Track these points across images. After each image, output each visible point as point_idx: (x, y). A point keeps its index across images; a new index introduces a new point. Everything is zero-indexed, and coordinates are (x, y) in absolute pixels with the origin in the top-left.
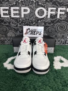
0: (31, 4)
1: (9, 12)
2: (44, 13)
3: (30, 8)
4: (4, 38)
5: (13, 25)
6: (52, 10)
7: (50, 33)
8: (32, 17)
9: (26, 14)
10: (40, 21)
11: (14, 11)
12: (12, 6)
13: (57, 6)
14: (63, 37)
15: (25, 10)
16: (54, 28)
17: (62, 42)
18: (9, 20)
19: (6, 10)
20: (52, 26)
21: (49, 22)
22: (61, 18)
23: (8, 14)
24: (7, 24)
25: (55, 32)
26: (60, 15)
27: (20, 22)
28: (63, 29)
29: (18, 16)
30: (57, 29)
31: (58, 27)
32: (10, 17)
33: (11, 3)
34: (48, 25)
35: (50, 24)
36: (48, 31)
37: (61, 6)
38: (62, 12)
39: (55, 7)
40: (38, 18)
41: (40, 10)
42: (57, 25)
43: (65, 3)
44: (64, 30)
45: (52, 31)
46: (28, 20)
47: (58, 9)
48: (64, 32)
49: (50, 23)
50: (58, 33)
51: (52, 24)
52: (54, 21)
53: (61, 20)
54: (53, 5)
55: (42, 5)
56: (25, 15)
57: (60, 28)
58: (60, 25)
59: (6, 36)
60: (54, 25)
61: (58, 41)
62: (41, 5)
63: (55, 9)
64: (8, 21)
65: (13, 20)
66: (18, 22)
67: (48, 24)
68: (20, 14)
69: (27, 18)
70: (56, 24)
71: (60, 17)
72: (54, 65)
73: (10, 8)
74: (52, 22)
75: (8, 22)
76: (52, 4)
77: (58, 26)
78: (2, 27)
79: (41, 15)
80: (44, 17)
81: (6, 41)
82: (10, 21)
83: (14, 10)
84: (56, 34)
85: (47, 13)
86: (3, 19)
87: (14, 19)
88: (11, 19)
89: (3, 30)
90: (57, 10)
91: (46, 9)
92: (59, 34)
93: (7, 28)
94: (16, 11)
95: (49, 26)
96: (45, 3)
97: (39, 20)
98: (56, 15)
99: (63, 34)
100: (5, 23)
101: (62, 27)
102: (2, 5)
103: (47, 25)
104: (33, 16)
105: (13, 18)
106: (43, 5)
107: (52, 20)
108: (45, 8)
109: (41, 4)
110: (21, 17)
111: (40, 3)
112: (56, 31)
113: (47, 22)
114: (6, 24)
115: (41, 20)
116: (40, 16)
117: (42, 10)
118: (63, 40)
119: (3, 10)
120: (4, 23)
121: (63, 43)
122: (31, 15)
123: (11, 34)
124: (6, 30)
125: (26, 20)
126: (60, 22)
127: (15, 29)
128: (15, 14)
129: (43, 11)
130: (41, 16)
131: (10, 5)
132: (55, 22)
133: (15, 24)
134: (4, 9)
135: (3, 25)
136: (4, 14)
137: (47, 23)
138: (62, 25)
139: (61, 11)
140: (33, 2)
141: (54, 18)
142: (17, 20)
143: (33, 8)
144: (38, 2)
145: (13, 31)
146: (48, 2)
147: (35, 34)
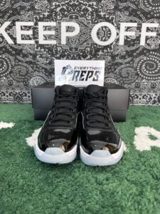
0: (82, 16)
1: (34, 32)
2: (110, 34)
3: (80, 23)
4: (22, 89)
5: (41, 61)
6: (128, 29)
7: (124, 79)
8: (85, 43)
9: (71, 38)
10: (103, 52)
11: (45, 30)
12: (41, 20)
13: (140, 18)
14: (153, 87)
15: (69, 29)
16: (132, 67)
17: (151, 98)
18: (33, 50)
19: (28, 28)
20: (128, 63)
21: (122, 54)
22: (149, 45)
23: (31, 37)
24: (30, 59)
25: (136, 77)
26: (147, 38)
27: (57, 53)
28: (154, 70)
29: (54, 42)
30: (141, 71)
31: (142, 64)
32: (37, 42)
33: (39, 14)
34: (120, 61)
35: (125, 59)
36: (120, 74)
37: (147, 19)
38: (152, 31)
39: (136, 22)
40: (97, 45)
41: (102, 27)
42: (140, 61)
43: (157, 13)
44: (156, 73)
45: (128, 73)
46: (76, 49)
47: (141, 25)
48: (155, 77)
49: (123, 57)
50: (143, 78)
51: (128, 59)
52: (133, 51)
53: (149, 51)
54: (130, 18)
55: (107, 16)
56: (68, 39)
57: (146, 67)
58: (147, 60)
59: (26, 85)
60: (132, 60)
61: (143, 97)
62: (105, 18)
63: (135, 25)
64: (32, 52)
65: (43, 50)
66: (53, 55)
67: (121, 58)
68: (58, 37)
69: (74, 46)
70: (138, 59)
71: (146, 43)
72: (134, 142)
73: (36, 24)
74: (129, 54)
75: (31, 54)
76: (129, 15)
77: (143, 62)
78: (18, 65)
79: (104, 39)
80: (112, 44)
81: (26, 95)
82: (36, 52)
83: (46, 28)
84: (137, 81)
85: (118, 34)
86: (21, 47)
87: (44, 48)
88: (37, 48)
89: (20, 72)
90: (139, 28)
91: (115, 25)
92: (144, 80)
93: (28, 66)
94: (49, 29)
95: (121, 64)
96: (114, 13)
97: (100, 49)
98: (138, 38)
99: (153, 81)
100: (25, 56)
101: (150, 66)
102: (19, 17)
103: (118, 60)
104: (86, 41)
105: (42, 46)
106: (109, 18)
107: (128, 49)
108: (113, 24)
109: (105, 15)
110: (60, 43)
111: (102, 14)
112: (138, 75)
113: (116, 53)
114: (28, 59)
115: (105, 51)
116: (102, 40)
117: (105, 27)
118: (154, 96)
119: (22, 29)
120: (23, 57)
121: (155, 102)
122: (83, 39)
123: (37, 82)
124: (27, 72)
125: (71, 49)
126: (145, 55)
127: (46, 69)
128: (46, 38)
129: (109, 30)
130: (105, 40)
131: (36, 18)
132: (135, 54)
133: (47, 58)
134: (24, 26)
135: (20, 61)
137: (117, 55)
138: (151, 61)
139: (148, 29)
140: (88, 10)
141: (133, 45)
142: (52, 51)
143: (86, 23)
144: (97, 11)
145: (41, 74)
146: (120, 10)
147: (83, 80)
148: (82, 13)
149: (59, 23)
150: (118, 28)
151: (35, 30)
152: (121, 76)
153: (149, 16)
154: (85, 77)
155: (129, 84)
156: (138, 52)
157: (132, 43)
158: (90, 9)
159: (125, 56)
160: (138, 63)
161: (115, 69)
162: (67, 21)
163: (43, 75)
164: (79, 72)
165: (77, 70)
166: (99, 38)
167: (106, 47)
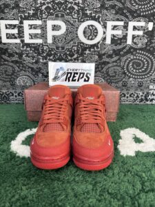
0: (68, 14)
1: (19, 31)
2: (97, 33)
3: (67, 22)
4: (8, 89)
5: (28, 60)
6: (114, 28)
7: (111, 78)
8: (72, 42)
9: (57, 37)
10: (90, 51)
12: (27, 18)
13: (127, 17)
14: (140, 85)
15: (55, 28)
16: (120, 66)
17: (138, 97)
18: (19, 49)
19: (14, 27)
20: (116, 62)
21: (109, 53)
22: (135, 43)
23: (17, 35)
24: (16, 58)
25: (123, 75)
26: (134, 37)
27: (43, 52)
28: (141, 69)
30: (128, 70)
31: (129, 63)
32: (22, 41)
33: (24, 12)
34: (107, 60)
35: (112, 58)
36: (107, 73)
37: (134, 17)
39: (122, 20)
40: (83, 43)
41: (89, 26)
42: (127, 59)
44: (143, 72)
45: (115, 72)
46: (63, 48)
47: (128, 23)
48: (142, 75)
49: (110, 56)
50: (130, 77)
51: (115, 58)
52: (120, 50)
53: (136, 50)
54: (117, 17)
55: (93, 15)
56: (54, 37)
57: (133, 65)
58: (134, 59)
59: (13, 85)
60: (119, 59)
61: (130, 96)
62: (91, 16)
64: (18, 51)
65: (29, 49)
66: (39, 54)
67: (107, 57)
68: (44, 36)
69: (60, 45)
70: (125, 58)
71: (133, 41)
73: (21, 23)
74: (116, 53)
75: (17, 53)
77: (130, 61)
78: (4, 64)
79: (90, 37)
81: (13, 95)
82: (22, 51)
83: (31, 27)
84: (124, 80)
85: (104, 33)
86: (5, 47)
87: (30, 47)
88: (23, 47)
89: (6, 71)
90: (126, 27)
91: (102, 24)
92: (131, 79)
93: (15, 66)
94: (35, 28)
95: (108, 63)
96: (100, 12)
97: (87, 48)
98: (125, 37)
99: (140, 80)
100: (11, 55)
101: (137, 65)
102: (3, 16)
103: (105, 59)
104: (72, 40)
105: (28, 45)
106: (95, 16)
107: (115, 48)
108: (99, 22)
109: (91, 14)
110: (46, 42)
111: (88, 12)
112: (125, 73)
113: (103, 52)
114: (14, 59)
115: (92, 50)
116: (88, 39)
117: (92, 26)
118: (141, 94)
119: (7, 28)
120: (9, 57)
121: (142, 100)
122: (69, 38)
123: (24, 81)
124: (14, 72)
125: (58, 48)
126: (132, 54)
127: (32, 69)
128: (32, 36)
129: (96, 29)
130: (92, 39)
131: (21, 17)
132: (122, 53)
133: (33, 57)
134: (9, 25)
135: (5, 60)
136: (9, 36)
137: (104, 54)
138: (139, 59)
139: (135, 28)
140: (73, 8)
141: (120, 44)
142: (38, 50)
143: (72, 22)
144: (83, 9)
145: (27, 74)
146: (107, 9)
147: (75, 80)
148: (68, 11)
149: (45, 22)
150: (105, 27)
151: (20, 29)
152: (109, 75)
153: (135, 15)
154: (77, 78)
155: (116, 83)
156: (125, 50)
157: (119, 42)
158: (76, 7)
159: (112, 55)
160: (125, 62)
161: (102, 68)
162: (52, 19)
163: (30, 75)
164: (71, 73)
165: (70, 71)
166: (86, 37)
167: (93, 46)
